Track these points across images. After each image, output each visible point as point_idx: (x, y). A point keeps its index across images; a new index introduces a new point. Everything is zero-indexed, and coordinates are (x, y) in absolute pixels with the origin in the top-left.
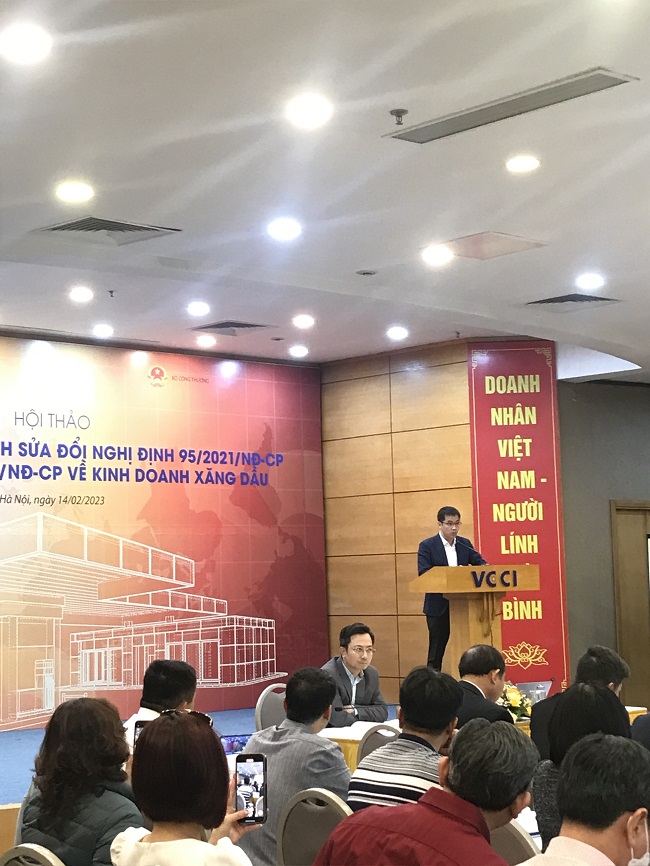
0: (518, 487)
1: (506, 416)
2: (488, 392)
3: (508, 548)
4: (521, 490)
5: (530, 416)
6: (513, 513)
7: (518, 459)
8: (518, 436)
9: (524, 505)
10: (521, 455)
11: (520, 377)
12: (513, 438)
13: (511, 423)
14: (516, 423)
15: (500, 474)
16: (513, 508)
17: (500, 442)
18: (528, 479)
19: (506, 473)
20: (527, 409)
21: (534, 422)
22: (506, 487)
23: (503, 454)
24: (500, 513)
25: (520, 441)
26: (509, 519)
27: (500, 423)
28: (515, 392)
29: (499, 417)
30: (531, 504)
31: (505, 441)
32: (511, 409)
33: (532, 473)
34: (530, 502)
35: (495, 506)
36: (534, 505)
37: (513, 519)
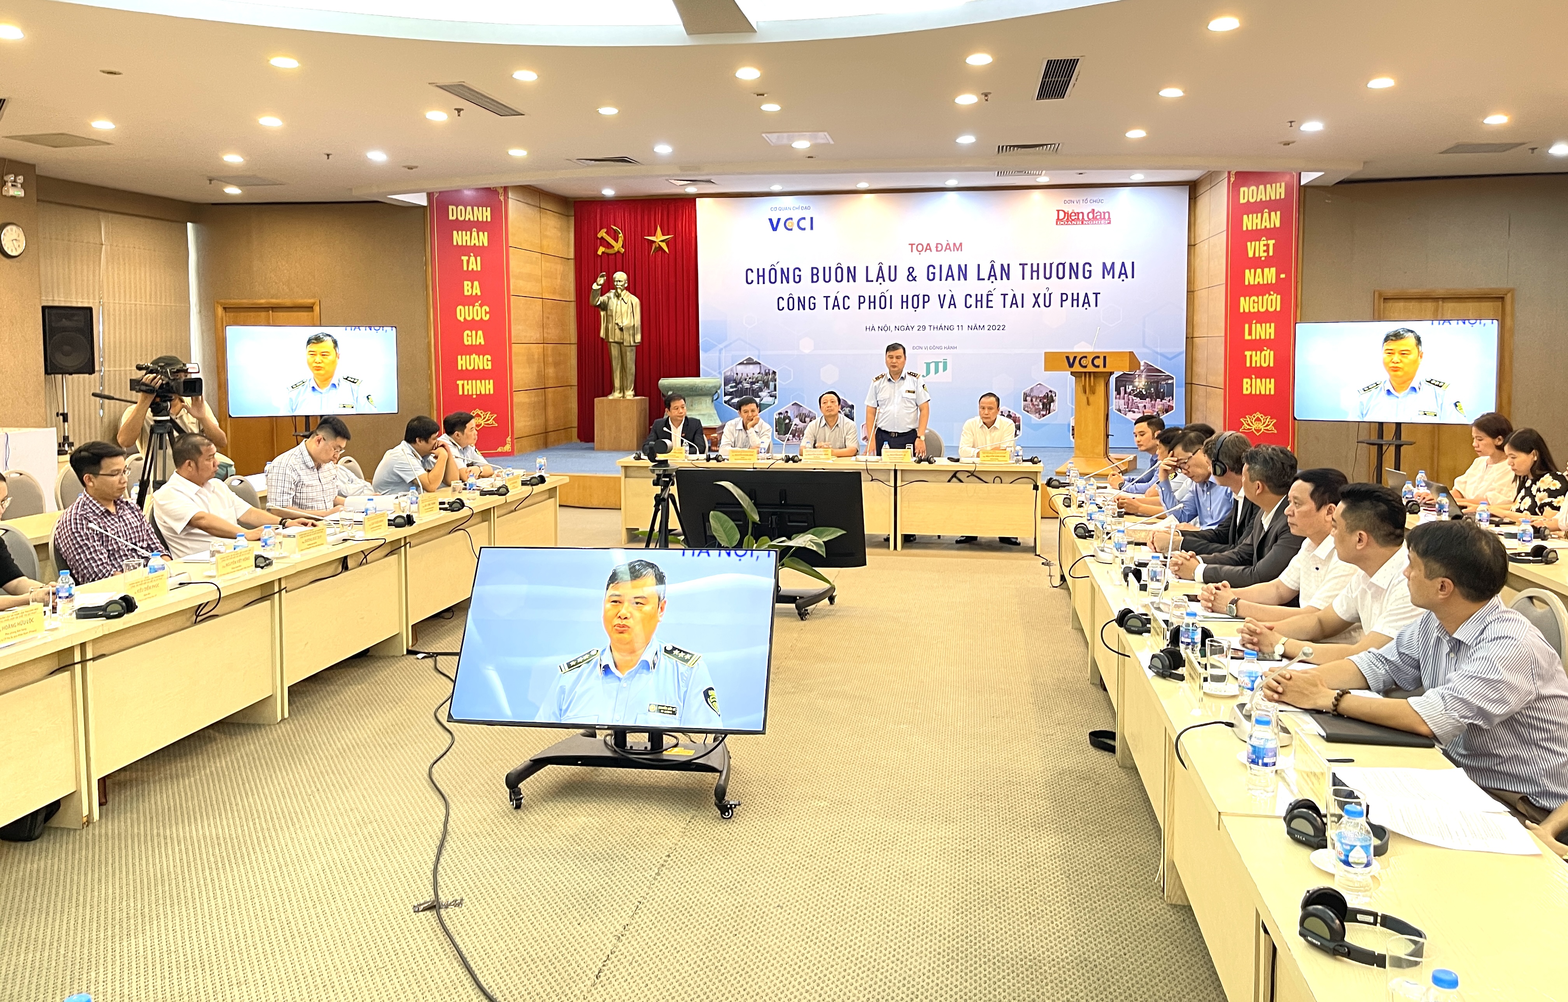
0: (1261, 283)
1: (1255, 221)
2: (1242, 201)
3: (1250, 334)
4: (1264, 285)
5: (1276, 220)
6: (1256, 305)
7: (1263, 259)
8: (1264, 238)
9: (1265, 297)
10: (1265, 254)
11: (1268, 186)
12: (1259, 240)
13: (1259, 227)
14: (1263, 227)
15: (1247, 271)
16: (1256, 300)
17: (1249, 244)
18: (1270, 275)
19: (1253, 271)
20: (1273, 214)
21: (1278, 225)
22: (1252, 283)
23: (1251, 255)
24: (1246, 305)
25: (1265, 242)
26: (1252, 310)
27: (1250, 228)
28: (1264, 199)
29: (1250, 222)
30: (1271, 297)
31: (1253, 243)
32: (1259, 215)
33: (1273, 270)
34: (1270, 295)
35: (1242, 299)
36: (1274, 297)
37: (1256, 310)
